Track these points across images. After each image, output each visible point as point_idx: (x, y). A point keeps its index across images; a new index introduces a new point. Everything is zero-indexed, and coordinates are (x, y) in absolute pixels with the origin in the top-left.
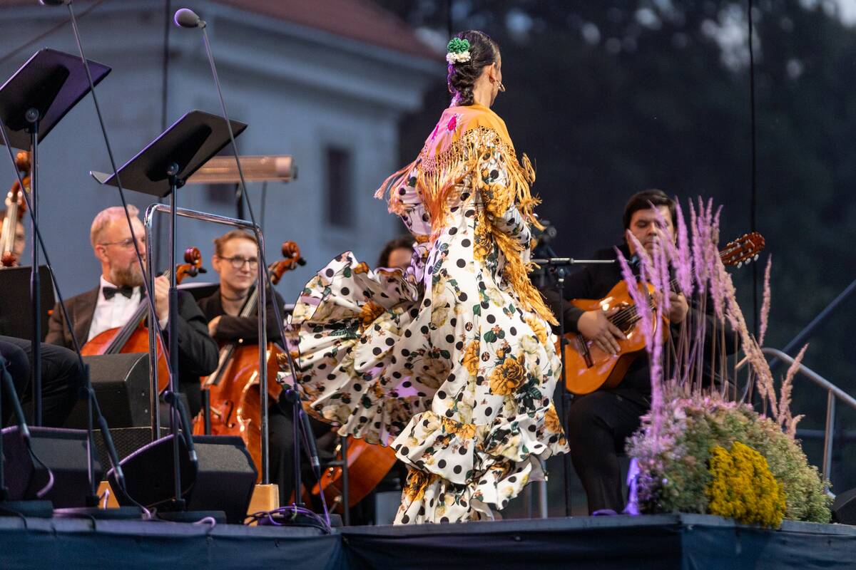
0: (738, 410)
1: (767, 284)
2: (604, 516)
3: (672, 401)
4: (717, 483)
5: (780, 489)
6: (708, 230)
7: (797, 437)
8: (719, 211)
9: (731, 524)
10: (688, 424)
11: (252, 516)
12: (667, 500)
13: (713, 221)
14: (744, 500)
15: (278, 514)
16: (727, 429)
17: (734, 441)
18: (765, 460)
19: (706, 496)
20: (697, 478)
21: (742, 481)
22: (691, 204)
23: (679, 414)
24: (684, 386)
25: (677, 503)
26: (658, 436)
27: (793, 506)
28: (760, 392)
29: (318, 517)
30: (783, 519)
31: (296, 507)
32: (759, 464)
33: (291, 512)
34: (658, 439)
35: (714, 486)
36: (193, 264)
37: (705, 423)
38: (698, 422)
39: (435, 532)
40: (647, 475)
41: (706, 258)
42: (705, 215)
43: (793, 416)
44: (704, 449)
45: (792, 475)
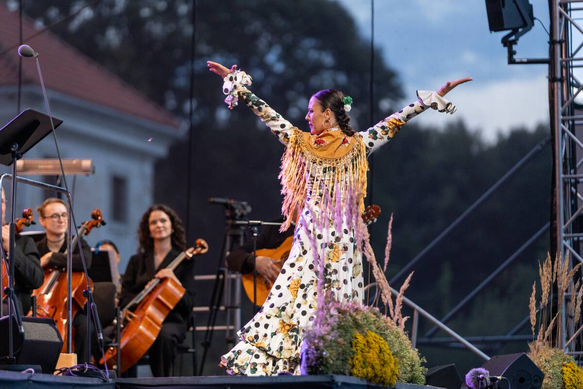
0: (370, 311)
1: (389, 232)
2: (285, 375)
3: (329, 304)
5: (395, 362)
7: (405, 330)
9: (365, 383)
10: (339, 318)
11: (59, 370)
12: (325, 366)
14: (373, 368)
15: (76, 369)
16: (362, 323)
17: (367, 330)
18: (386, 343)
19: (350, 364)
20: (344, 352)
21: (372, 355)
23: (333, 312)
25: (332, 368)
26: (320, 325)
27: (403, 373)
28: (383, 301)
29: (101, 371)
30: (397, 381)
31: (87, 365)
32: (383, 345)
33: (84, 368)
34: (320, 327)
35: (355, 358)
36: (28, 218)
37: (349, 318)
38: (345, 317)
39: (176, 383)
40: (313, 349)
43: (403, 317)
44: (349, 334)
45: (402, 354)
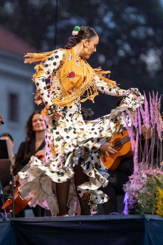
3: (141, 170)
4: (159, 203)
6: (156, 104)
8: (161, 97)
10: (148, 179)
12: (139, 209)
13: (158, 101)
19: (154, 208)
20: (151, 200)
22: (150, 94)
23: (144, 176)
24: (146, 165)
25: (143, 210)
26: (136, 184)
35: (158, 204)
37: (154, 179)
38: (151, 179)
40: (132, 199)
41: (155, 115)
42: (155, 98)
44: (154, 190)
